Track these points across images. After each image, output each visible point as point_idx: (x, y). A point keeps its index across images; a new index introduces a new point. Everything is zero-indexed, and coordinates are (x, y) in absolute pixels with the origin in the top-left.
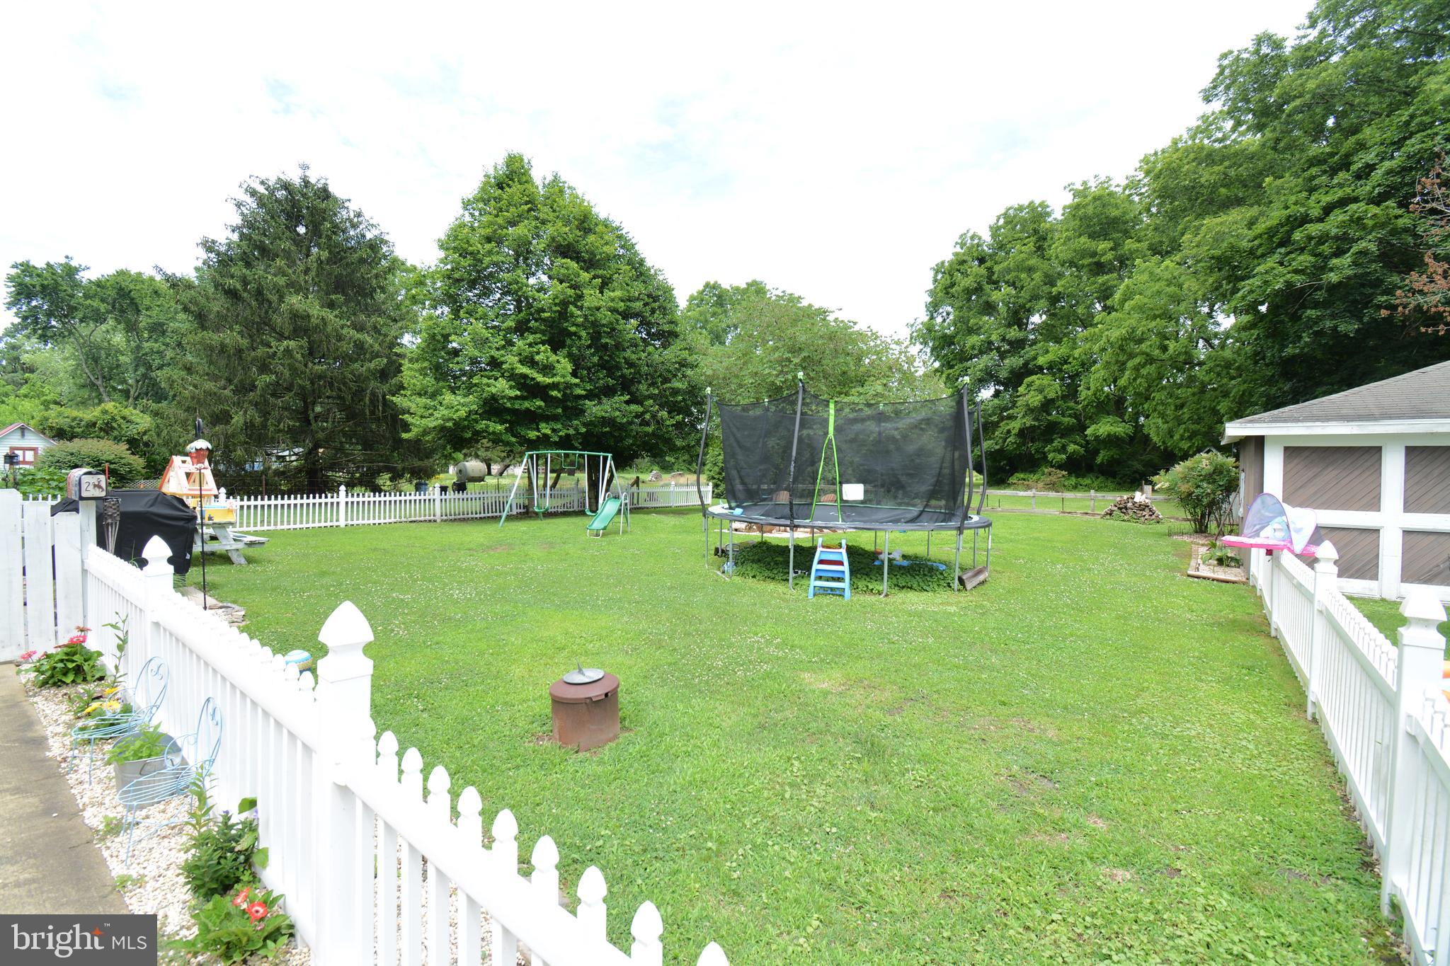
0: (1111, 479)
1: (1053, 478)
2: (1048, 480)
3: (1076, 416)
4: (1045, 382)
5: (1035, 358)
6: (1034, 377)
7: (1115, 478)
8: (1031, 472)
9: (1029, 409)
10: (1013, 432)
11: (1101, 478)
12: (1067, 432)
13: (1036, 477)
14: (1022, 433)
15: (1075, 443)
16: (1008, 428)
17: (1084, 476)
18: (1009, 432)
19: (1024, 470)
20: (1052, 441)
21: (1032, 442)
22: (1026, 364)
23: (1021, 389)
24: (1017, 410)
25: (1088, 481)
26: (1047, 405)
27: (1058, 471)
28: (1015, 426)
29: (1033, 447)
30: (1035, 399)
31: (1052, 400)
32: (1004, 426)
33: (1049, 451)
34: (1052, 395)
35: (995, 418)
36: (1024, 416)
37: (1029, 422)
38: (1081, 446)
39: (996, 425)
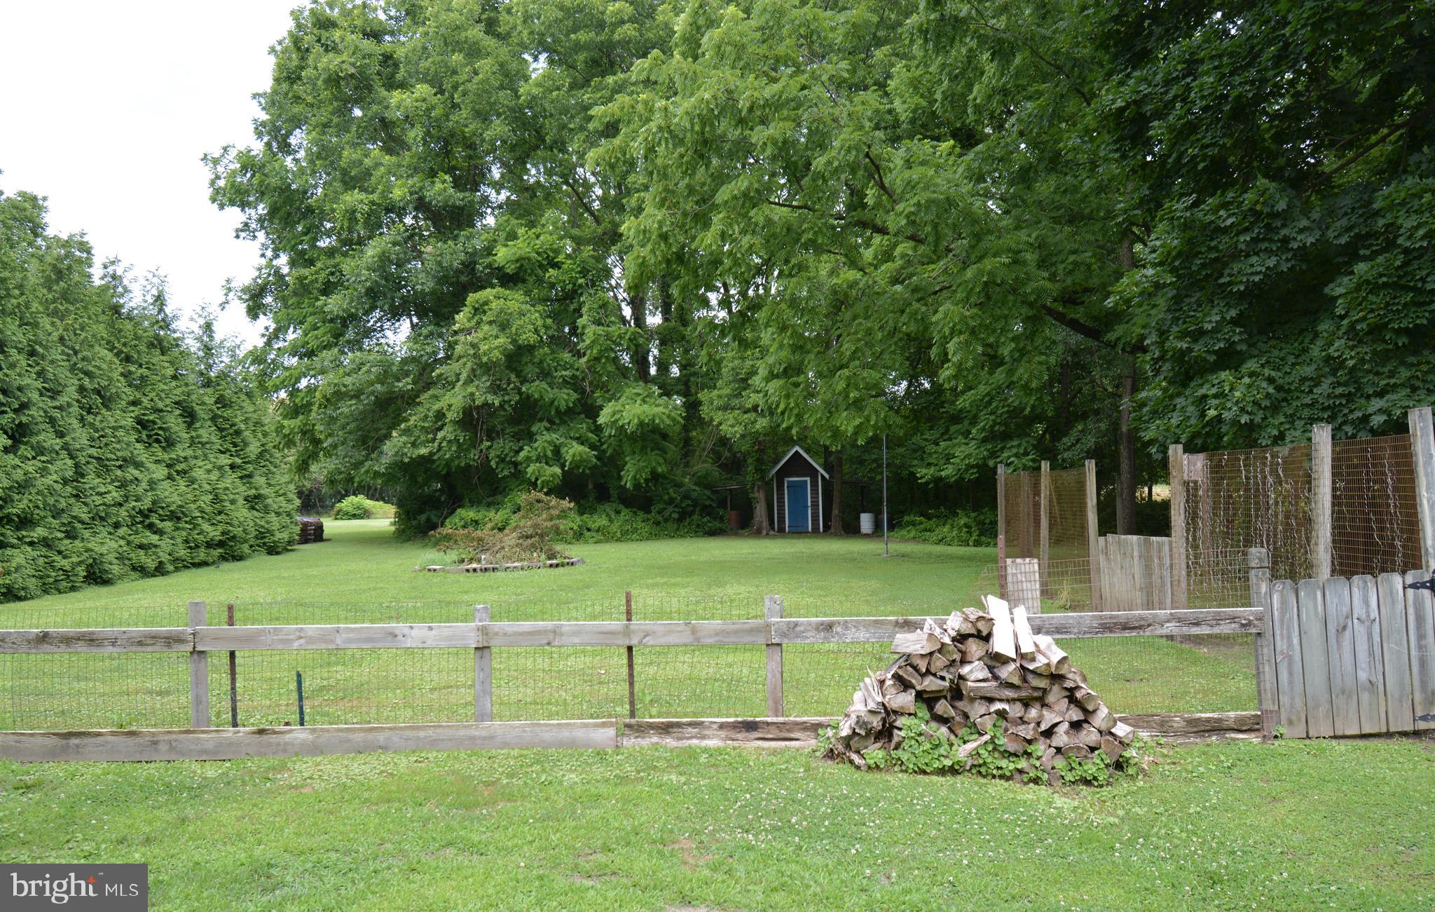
0: (641, 514)
1: (542, 519)
2: (527, 524)
3: (573, 383)
4: (513, 306)
5: (489, 251)
6: (488, 293)
7: (648, 511)
8: (489, 505)
9: (481, 365)
10: (450, 416)
11: (626, 513)
12: (562, 417)
13: (497, 516)
14: (472, 419)
15: (581, 440)
16: (436, 407)
17: (593, 511)
18: (440, 415)
19: (475, 503)
20: (531, 437)
21: (490, 439)
22: (469, 266)
23: (461, 318)
24: (455, 366)
25: (600, 521)
26: (517, 357)
27: (554, 501)
28: (454, 400)
29: (496, 449)
30: (494, 345)
31: (530, 348)
32: (429, 404)
33: (528, 459)
34: (529, 337)
35: (405, 384)
36: (469, 381)
37: (481, 393)
38: (592, 447)
39: (411, 400)
